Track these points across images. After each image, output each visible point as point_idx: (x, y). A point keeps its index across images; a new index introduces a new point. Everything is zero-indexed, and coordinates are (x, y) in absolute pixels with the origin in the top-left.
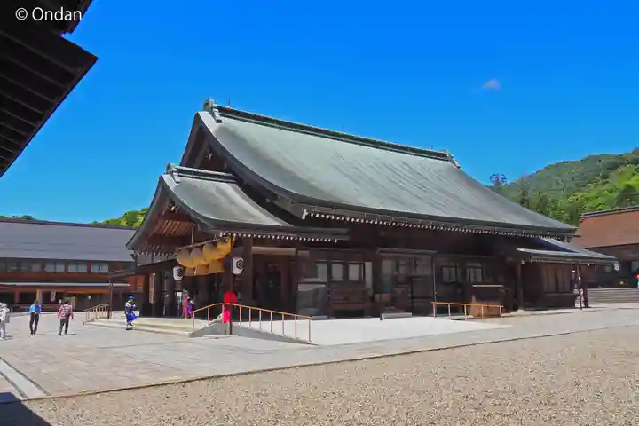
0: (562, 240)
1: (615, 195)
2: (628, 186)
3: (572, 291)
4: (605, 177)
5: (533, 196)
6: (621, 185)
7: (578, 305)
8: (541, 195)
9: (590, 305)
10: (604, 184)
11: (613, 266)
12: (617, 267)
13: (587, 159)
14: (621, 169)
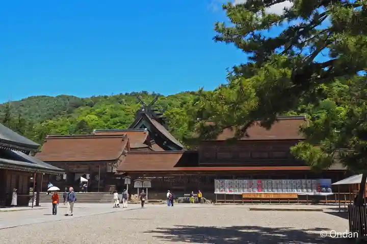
0: (27, 153)
1: (74, 126)
2: (83, 121)
3: (28, 194)
4: (70, 112)
5: (14, 117)
6: (79, 119)
7: (30, 204)
8: (21, 118)
9: (40, 204)
10: (68, 117)
11: (62, 176)
12: (65, 177)
13: (60, 96)
14: (82, 108)
